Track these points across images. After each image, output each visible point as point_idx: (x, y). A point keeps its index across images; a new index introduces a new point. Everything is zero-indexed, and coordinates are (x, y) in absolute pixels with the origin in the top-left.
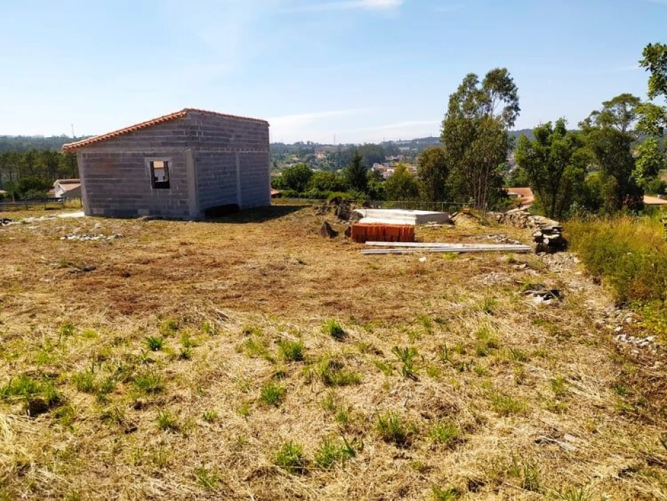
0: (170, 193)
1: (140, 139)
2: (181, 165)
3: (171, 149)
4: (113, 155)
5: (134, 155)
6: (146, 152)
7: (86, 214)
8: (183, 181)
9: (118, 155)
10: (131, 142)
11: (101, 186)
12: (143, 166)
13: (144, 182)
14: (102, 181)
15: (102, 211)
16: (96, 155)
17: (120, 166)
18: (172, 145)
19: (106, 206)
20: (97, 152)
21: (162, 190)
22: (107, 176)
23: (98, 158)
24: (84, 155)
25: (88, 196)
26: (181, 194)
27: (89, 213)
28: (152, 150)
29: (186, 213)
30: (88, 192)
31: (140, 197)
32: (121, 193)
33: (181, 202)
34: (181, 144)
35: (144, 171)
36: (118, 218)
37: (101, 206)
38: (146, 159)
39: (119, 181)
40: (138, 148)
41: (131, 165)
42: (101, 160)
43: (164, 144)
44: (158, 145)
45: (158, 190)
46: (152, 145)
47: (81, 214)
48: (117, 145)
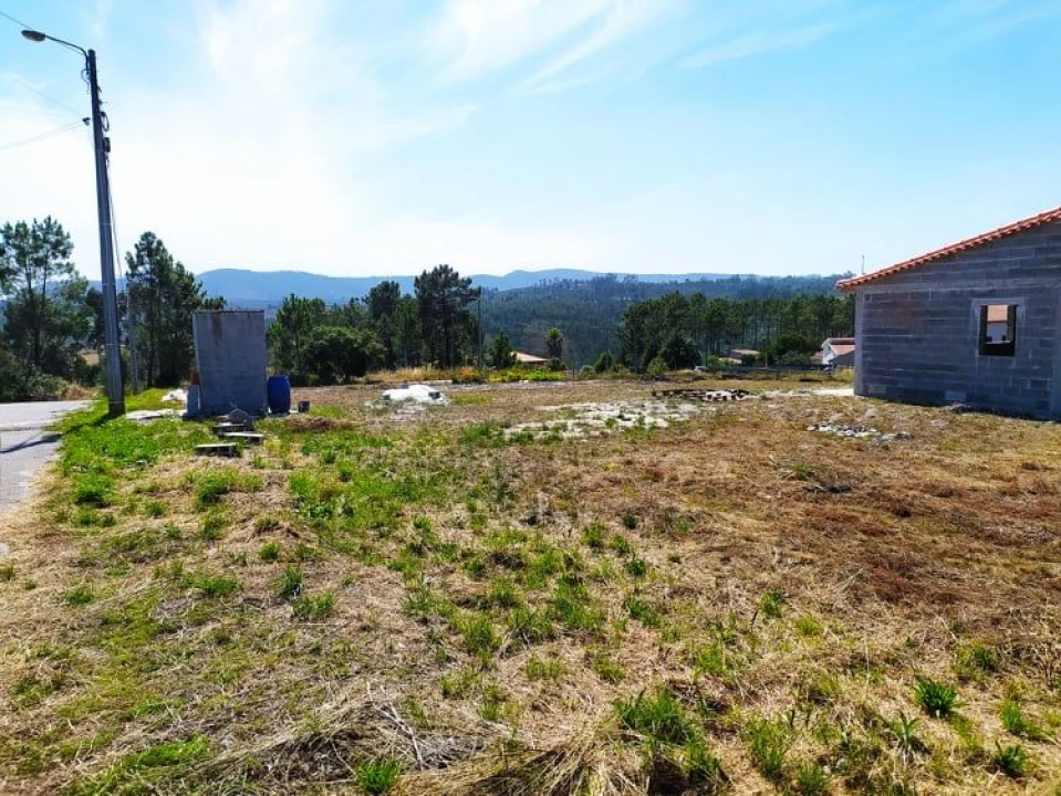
0: (1014, 366)
1: (970, 266)
2: (1043, 311)
3: (1028, 282)
4: (914, 295)
5: (953, 294)
6: (977, 289)
7: (855, 393)
8: (1044, 344)
9: (925, 295)
10: (951, 272)
11: (888, 348)
12: (968, 313)
13: (965, 342)
14: (889, 340)
15: (883, 389)
16: (886, 296)
17: (928, 313)
18: (1031, 273)
19: (894, 382)
20: (889, 292)
21: (997, 358)
22: (899, 332)
23: (889, 301)
24: (867, 297)
25: (864, 363)
26: (1036, 367)
27: (861, 389)
28: (989, 285)
29: (1043, 406)
30: (864, 356)
31: (953, 368)
32: (921, 361)
33: (1035, 383)
34: (1051, 272)
35: (967, 322)
36: (907, 403)
37: (881, 381)
38: (975, 300)
39: (919, 340)
40: (962, 282)
41: (945, 313)
42: (894, 305)
43: (1014, 273)
44: (1003, 276)
45: (989, 357)
46: (990, 276)
47: (849, 391)
48: (926, 279)
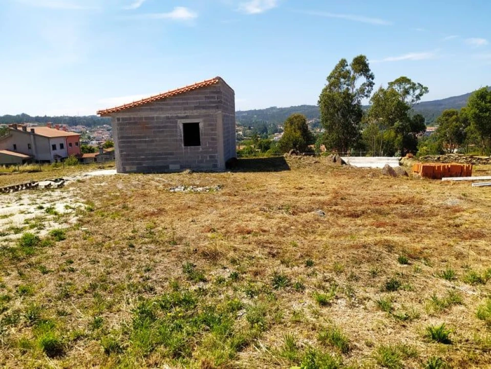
0: (201, 150)
1: (175, 104)
2: (211, 125)
3: (203, 111)
4: (146, 118)
5: (168, 118)
6: (179, 115)
7: (118, 172)
8: (213, 139)
9: (153, 118)
10: (165, 107)
11: (135, 147)
12: (176, 127)
13: (177, 141)
14: (135, 142)
15: (134, 168)
16: (130, 119)
17: (154, 127)
18: (204, 108)
19: (140, 164)
20: (132, 116)
21: (192, 147)
22: (140, 137)
23: (132, 121)
24: (118, 119)
25: (121, 156)
26: (211, 150)
27: (121, 170)
28: (185, 113)
29: (215, 166)
30: (121, 151)
31: (171, 154)
32: (154, 152)
33: (211, 157)
34: (213, 107)
35: (176, 131)
37: (133, 164)
38: (179, 120)
39: (152, 141)
40: (171, 112)
41: (165, 127)
42: (135, 123)
43: (196, 108)
44: (191, 109)
45: (189, 147)
46: (185, 109)
47: (113, 172)
48: (151, 110)
